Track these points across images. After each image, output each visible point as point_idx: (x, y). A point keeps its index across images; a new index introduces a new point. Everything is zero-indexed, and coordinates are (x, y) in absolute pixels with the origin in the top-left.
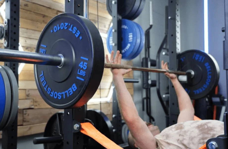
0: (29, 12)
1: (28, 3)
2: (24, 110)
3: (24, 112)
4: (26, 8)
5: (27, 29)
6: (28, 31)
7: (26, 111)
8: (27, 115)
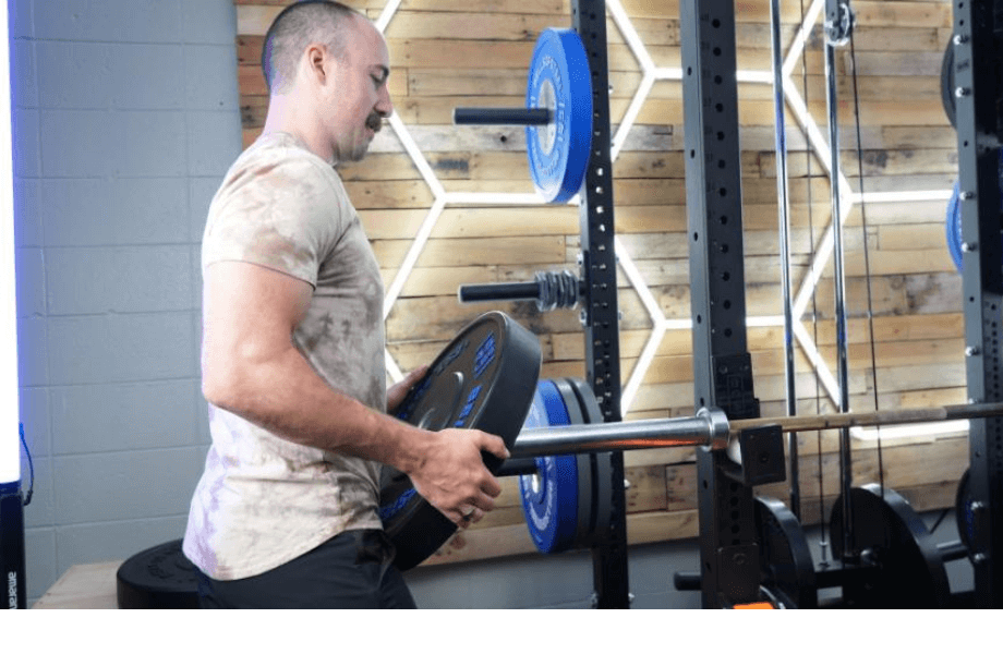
0: (667, 181)
1: (663, 156)
2: (669, 468)
3: (670, 475)
4: (659, 172)
5: (664, 233)
6: (668, 237)
7: (674, 471)
8: (677, 481)
